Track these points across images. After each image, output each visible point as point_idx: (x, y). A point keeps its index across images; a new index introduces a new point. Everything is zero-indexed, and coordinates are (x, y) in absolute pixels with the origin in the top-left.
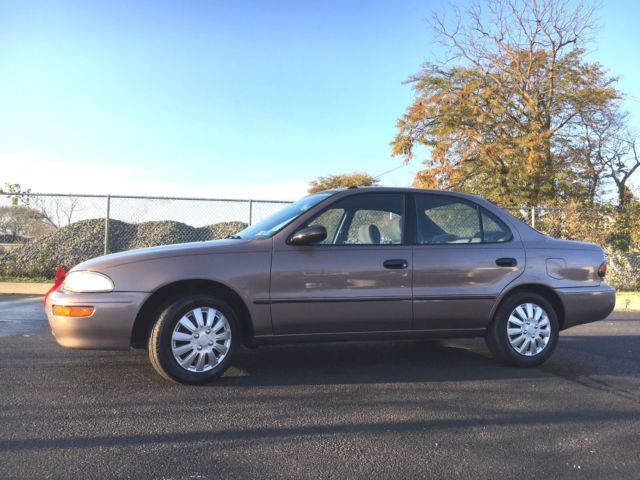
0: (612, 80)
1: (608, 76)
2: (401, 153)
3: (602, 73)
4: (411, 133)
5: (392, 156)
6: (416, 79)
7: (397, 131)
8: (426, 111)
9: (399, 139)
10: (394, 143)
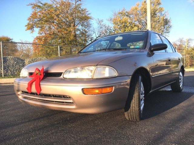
0: (89, 14)
1: (88, 13)
2: (29, 29)
3: (87, 12)
4: (33, 23)
5: (26, 30)
6: (32, 5)
7: (28, 22)
8: (38, 16)
9: (29, 24)
10: (27, 26)
